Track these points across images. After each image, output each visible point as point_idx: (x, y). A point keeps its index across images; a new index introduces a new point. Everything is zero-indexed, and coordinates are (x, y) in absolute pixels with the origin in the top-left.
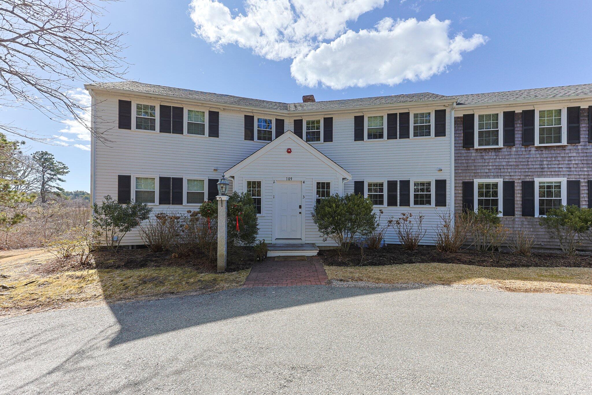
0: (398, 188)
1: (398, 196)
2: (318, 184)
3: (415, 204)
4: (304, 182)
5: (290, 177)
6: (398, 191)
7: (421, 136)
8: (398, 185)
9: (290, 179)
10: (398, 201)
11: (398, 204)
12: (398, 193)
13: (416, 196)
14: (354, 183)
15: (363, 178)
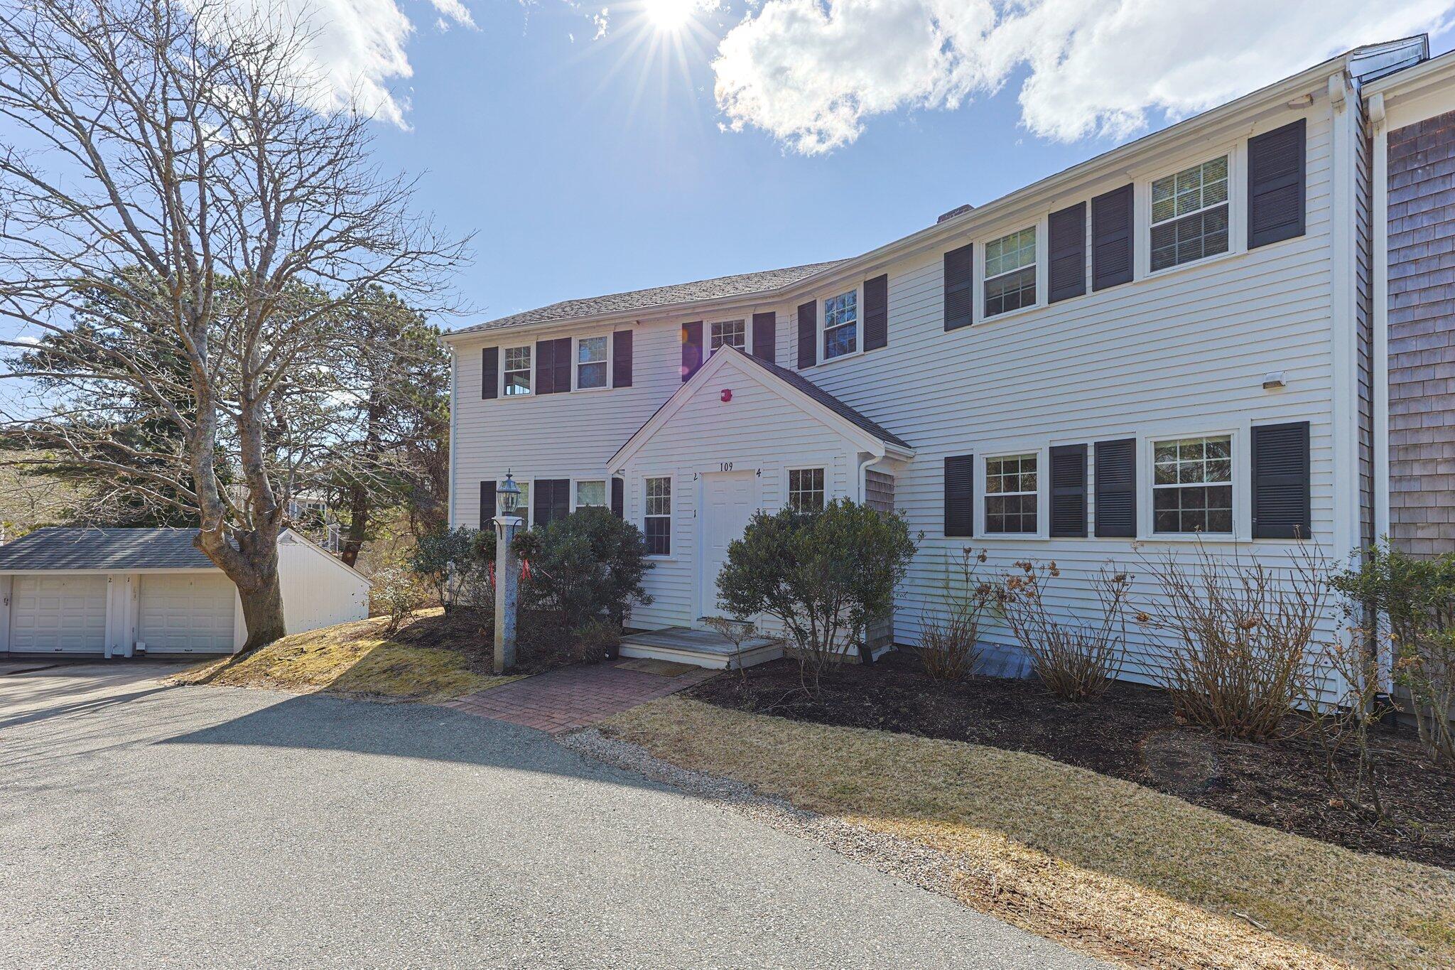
0: (1091, 471)
1: (1091, 499)
2: (794, 474)
3: (1157, 529)
4: (759, 473)
5: (728, 461)
6: (1091, 480)
7: (1184, 262)
8: (1091, 461)
9: (727, 467)
10: (1091, 518)
11: (1091, 528)
12: (1091, 490)
13: (1161, 498)
14: (942, 464)
15: (970, 445)
